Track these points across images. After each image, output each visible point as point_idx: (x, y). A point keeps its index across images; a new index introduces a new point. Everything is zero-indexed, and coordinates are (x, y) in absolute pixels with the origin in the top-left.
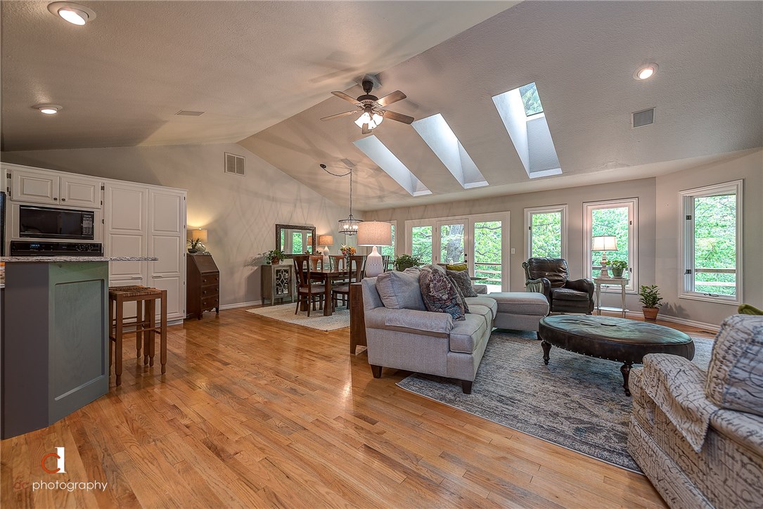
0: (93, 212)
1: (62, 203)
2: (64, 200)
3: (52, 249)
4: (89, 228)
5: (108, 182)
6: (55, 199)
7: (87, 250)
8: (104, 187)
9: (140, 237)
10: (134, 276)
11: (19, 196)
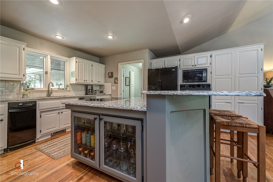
0: (207, 69)
1: (195, 67)
2: (196, 65)
3: (192, 87)
4: (205, 77)
5: (214, 53)
6: (193, 66)
7: (204, 87)
8: (211, 56)
9: (230, 79)
10: (227, 101)
11: (182, 67)
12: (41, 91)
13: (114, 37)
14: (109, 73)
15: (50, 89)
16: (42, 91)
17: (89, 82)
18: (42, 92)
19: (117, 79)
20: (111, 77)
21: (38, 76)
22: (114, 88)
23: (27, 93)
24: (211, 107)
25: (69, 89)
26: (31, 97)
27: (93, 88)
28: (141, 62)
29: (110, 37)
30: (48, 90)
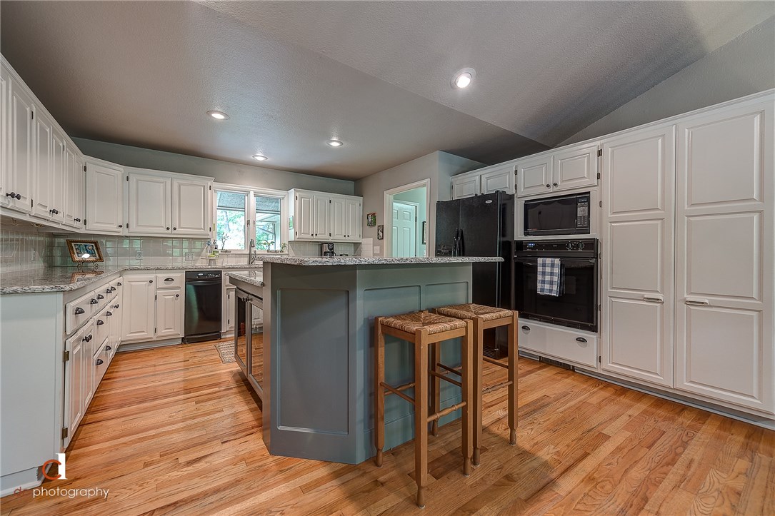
0: (589, 193)
1: (554, 188)
2: (556, 185)
4: (584, 217)
5: (606, 141)
6: (548, 186)
8: (600, 153)
9: (659, 222)
10: (647, 295)
11: (522, 191)
12: (239, 255)
13: (342, 144)
14: (368, 215)
15: (253, 252)
16: (241, 255)
17: (324, 237)
18: (241, 257)
19: (381, 228)
20: (372, 224)
21: (271, 226)
22: (377, 249)
23: (213, 257)
24: (599, 312)
25: (287, 252)
26: (220, 263)
27: (333, 249)
28: (424, 185)
29: (335, 144)
30: (250, 254)
